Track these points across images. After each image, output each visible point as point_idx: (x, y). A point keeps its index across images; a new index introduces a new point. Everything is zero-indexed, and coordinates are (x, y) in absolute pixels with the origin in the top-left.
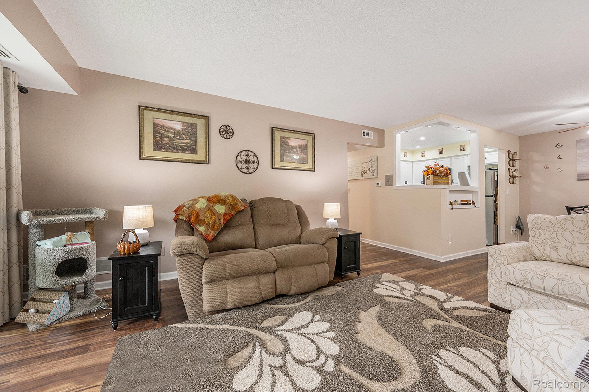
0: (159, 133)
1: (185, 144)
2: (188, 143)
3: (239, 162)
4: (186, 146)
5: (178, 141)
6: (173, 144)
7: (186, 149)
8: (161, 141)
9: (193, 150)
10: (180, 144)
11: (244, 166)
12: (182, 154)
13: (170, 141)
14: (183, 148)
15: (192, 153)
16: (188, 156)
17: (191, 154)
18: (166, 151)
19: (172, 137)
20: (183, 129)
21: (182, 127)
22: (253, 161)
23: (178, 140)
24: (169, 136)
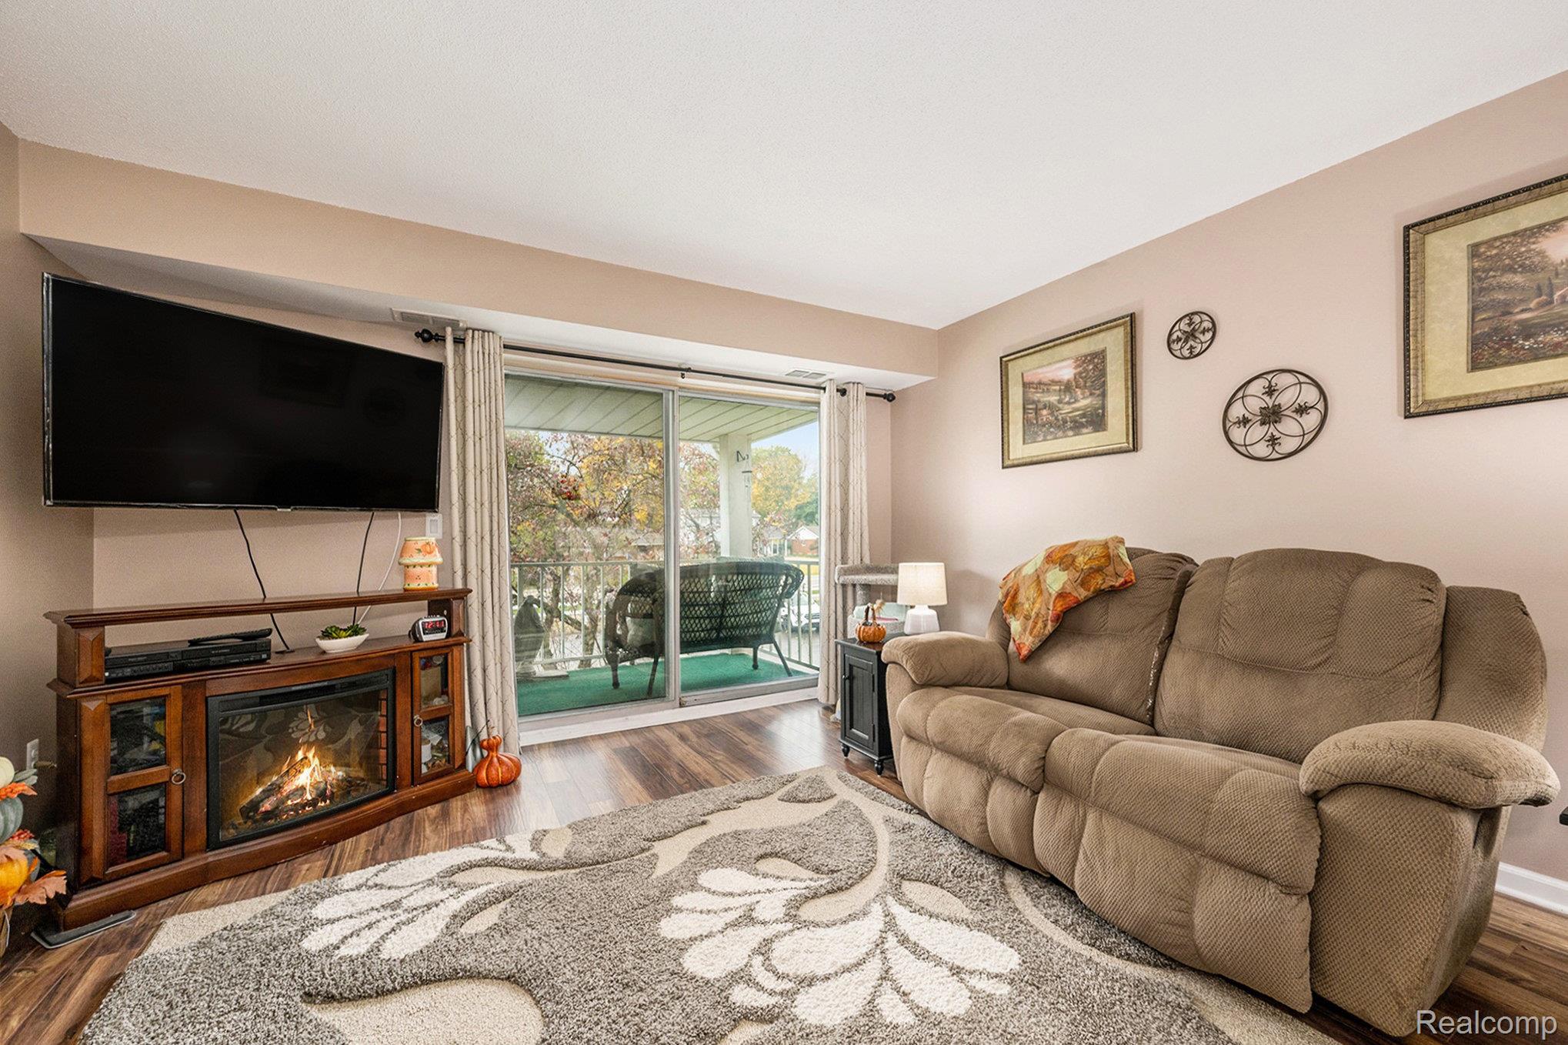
0: (1034, 402)
1: (1080, 412)
2: (1087, 406)
3: (1235, 423)
4: (1083, 416)
5: (1067, 409)
6: (1057, 419)
7: (1082, 423)
8: (1037, 419)
9: (1096, 420)
10: (1070, 415)
11: (1258, 431)
12: (1074, 438)
13: (1052, 414)
14: (1076, 422)
15: (1096, 430)
16: (1088, 440)
17: (1093, 434)
18: (1045, 440)
19: (1056, 403)
20: (1075, 375)
21: (1074, 371)
22: (1296, 405)
23: (1066, 406)
24: (1049, 402)
